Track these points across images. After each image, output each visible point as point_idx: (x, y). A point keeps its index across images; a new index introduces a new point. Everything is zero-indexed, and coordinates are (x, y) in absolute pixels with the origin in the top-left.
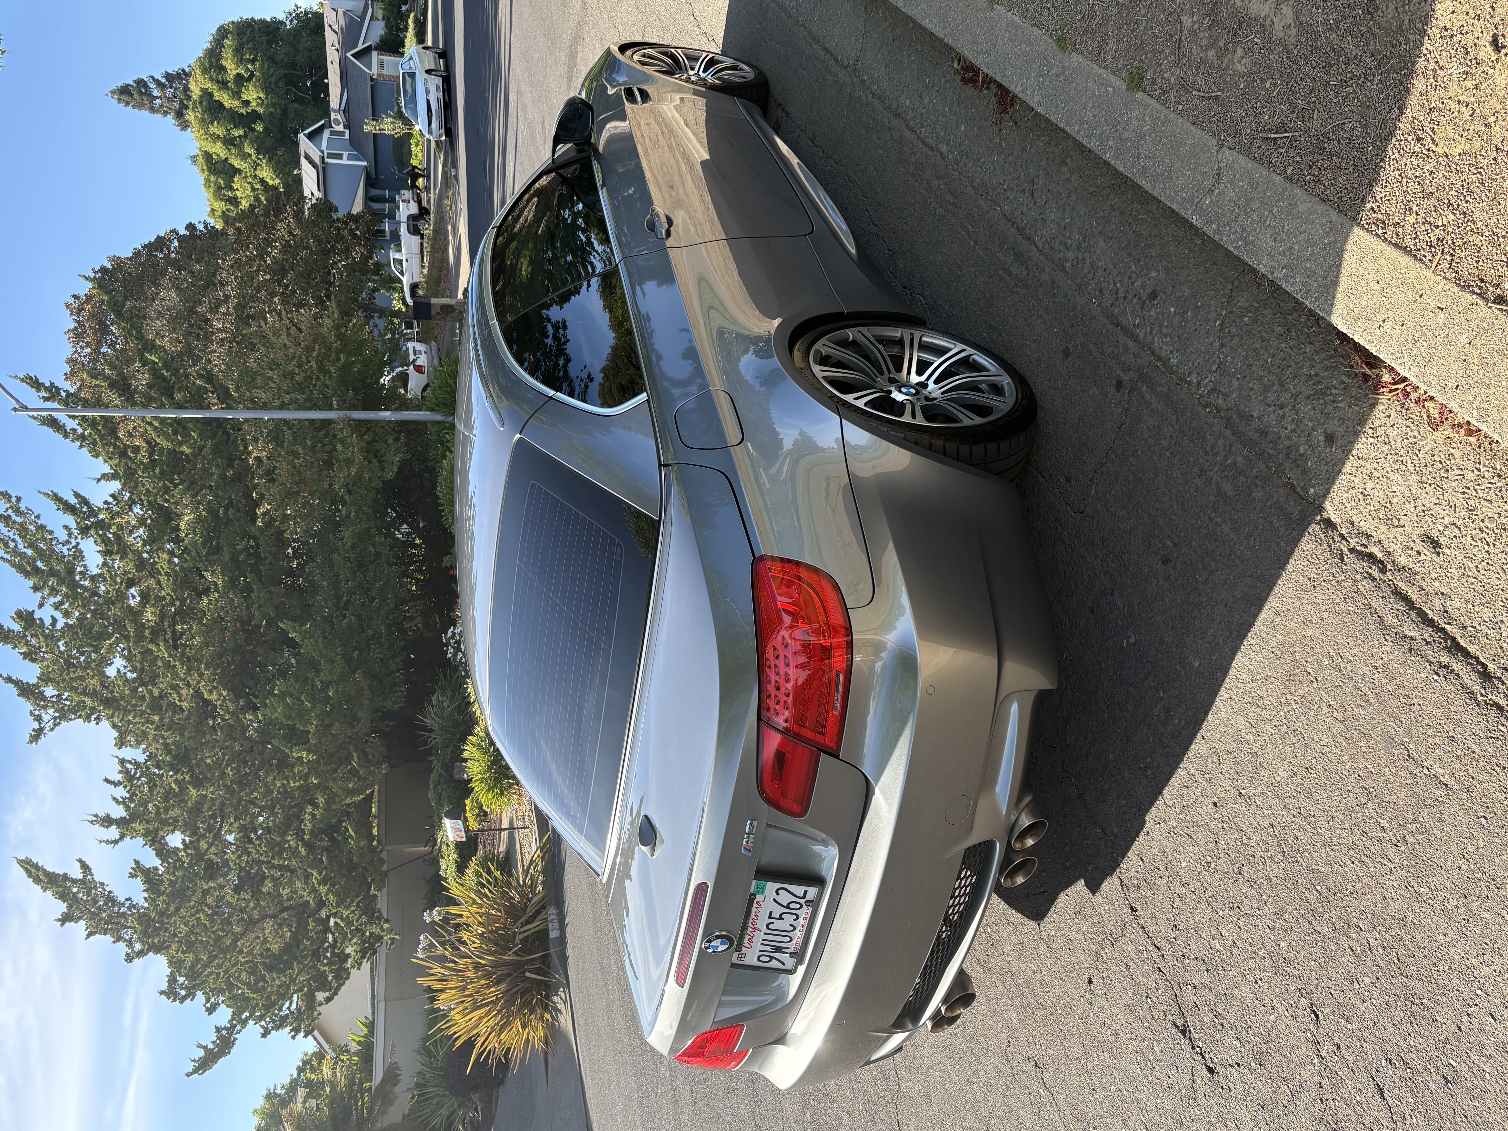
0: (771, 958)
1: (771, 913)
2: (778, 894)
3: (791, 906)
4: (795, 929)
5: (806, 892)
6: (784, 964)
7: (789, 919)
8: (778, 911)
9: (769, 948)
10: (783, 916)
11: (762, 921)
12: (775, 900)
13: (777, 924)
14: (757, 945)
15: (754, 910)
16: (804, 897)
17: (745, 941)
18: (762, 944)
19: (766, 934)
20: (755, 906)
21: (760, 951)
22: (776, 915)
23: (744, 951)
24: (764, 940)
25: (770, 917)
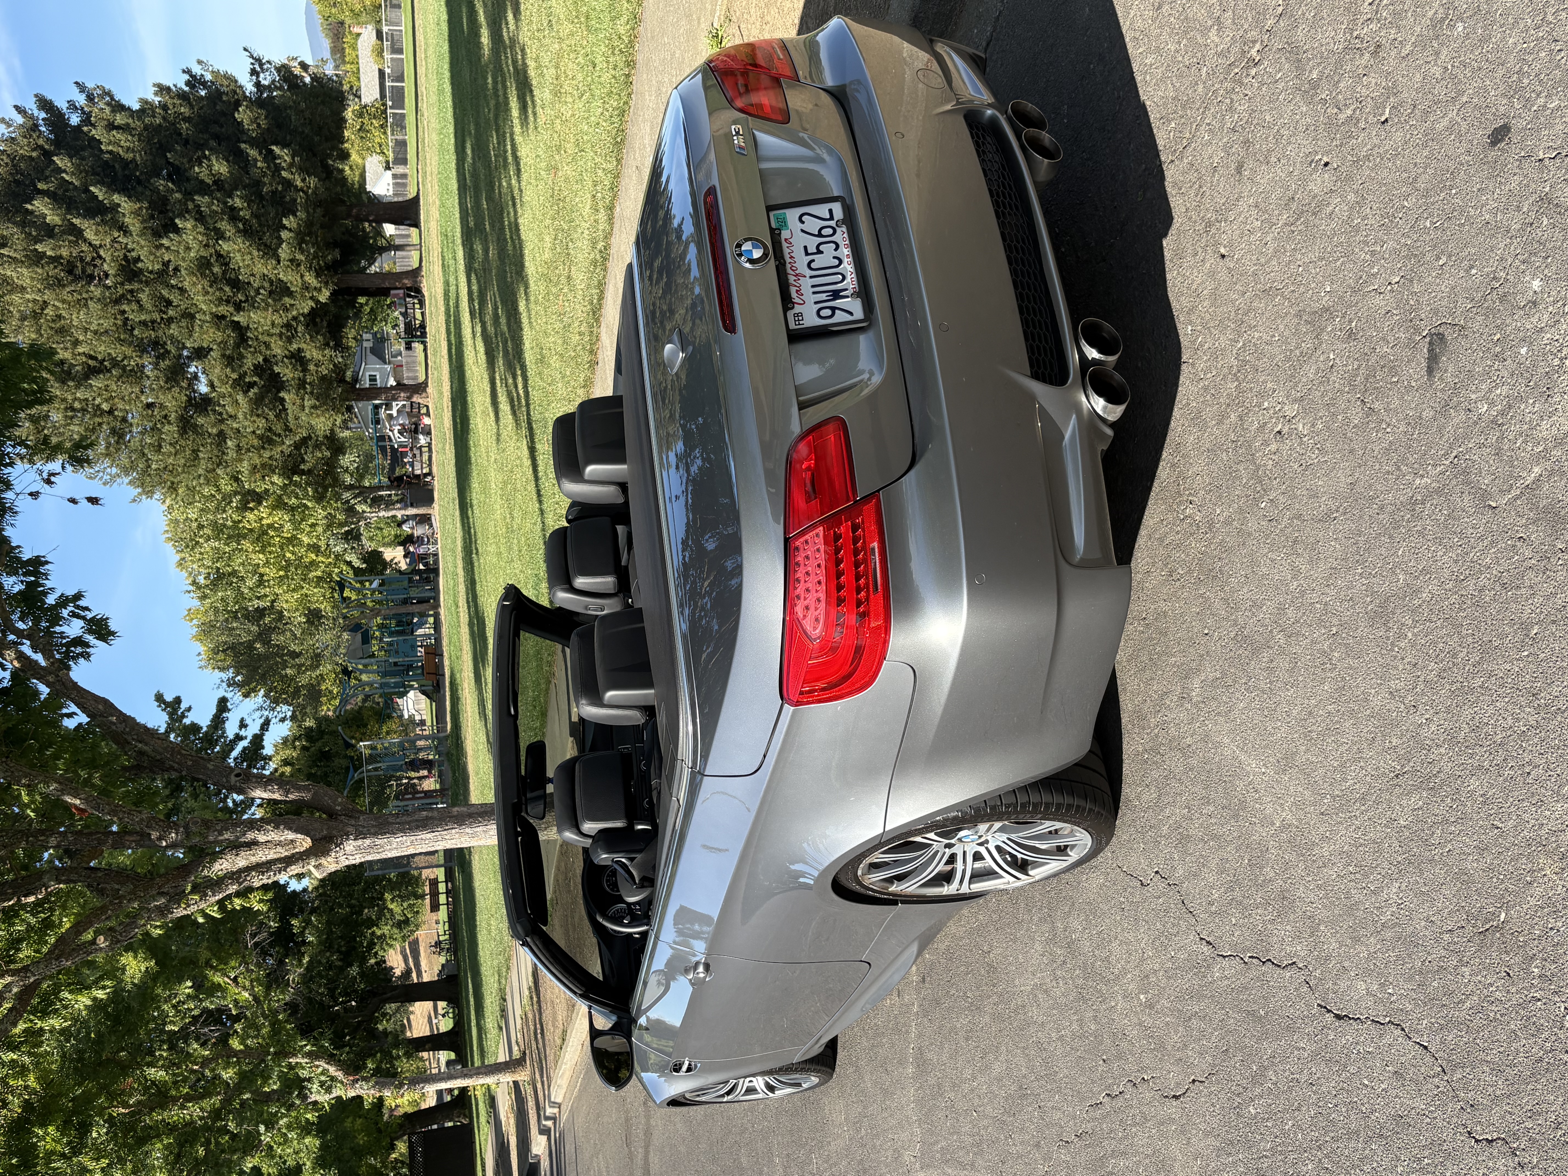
0: (833, 309)
1: (805, 247)
2: (803, 222)
3: (824, 232)
4: (841, 262)
5: (831, 211)
6: (851, 314)
7: (828, 249)
8: (812, 243)
9: (823, 297)
10: (822, 248)
11: (801, 261)
12: (802, 231)
13: (820, 261)
14: (810, 297)
15: (786, 251)
16: (832, 218)
17: (794, 294)
18: (814, 293)
19: (811, 277)
20: (785, 245)
21: (816, 303)
22: (812, 249)
23: (798, 309)
24: (813, 286)
25: (807, 254)
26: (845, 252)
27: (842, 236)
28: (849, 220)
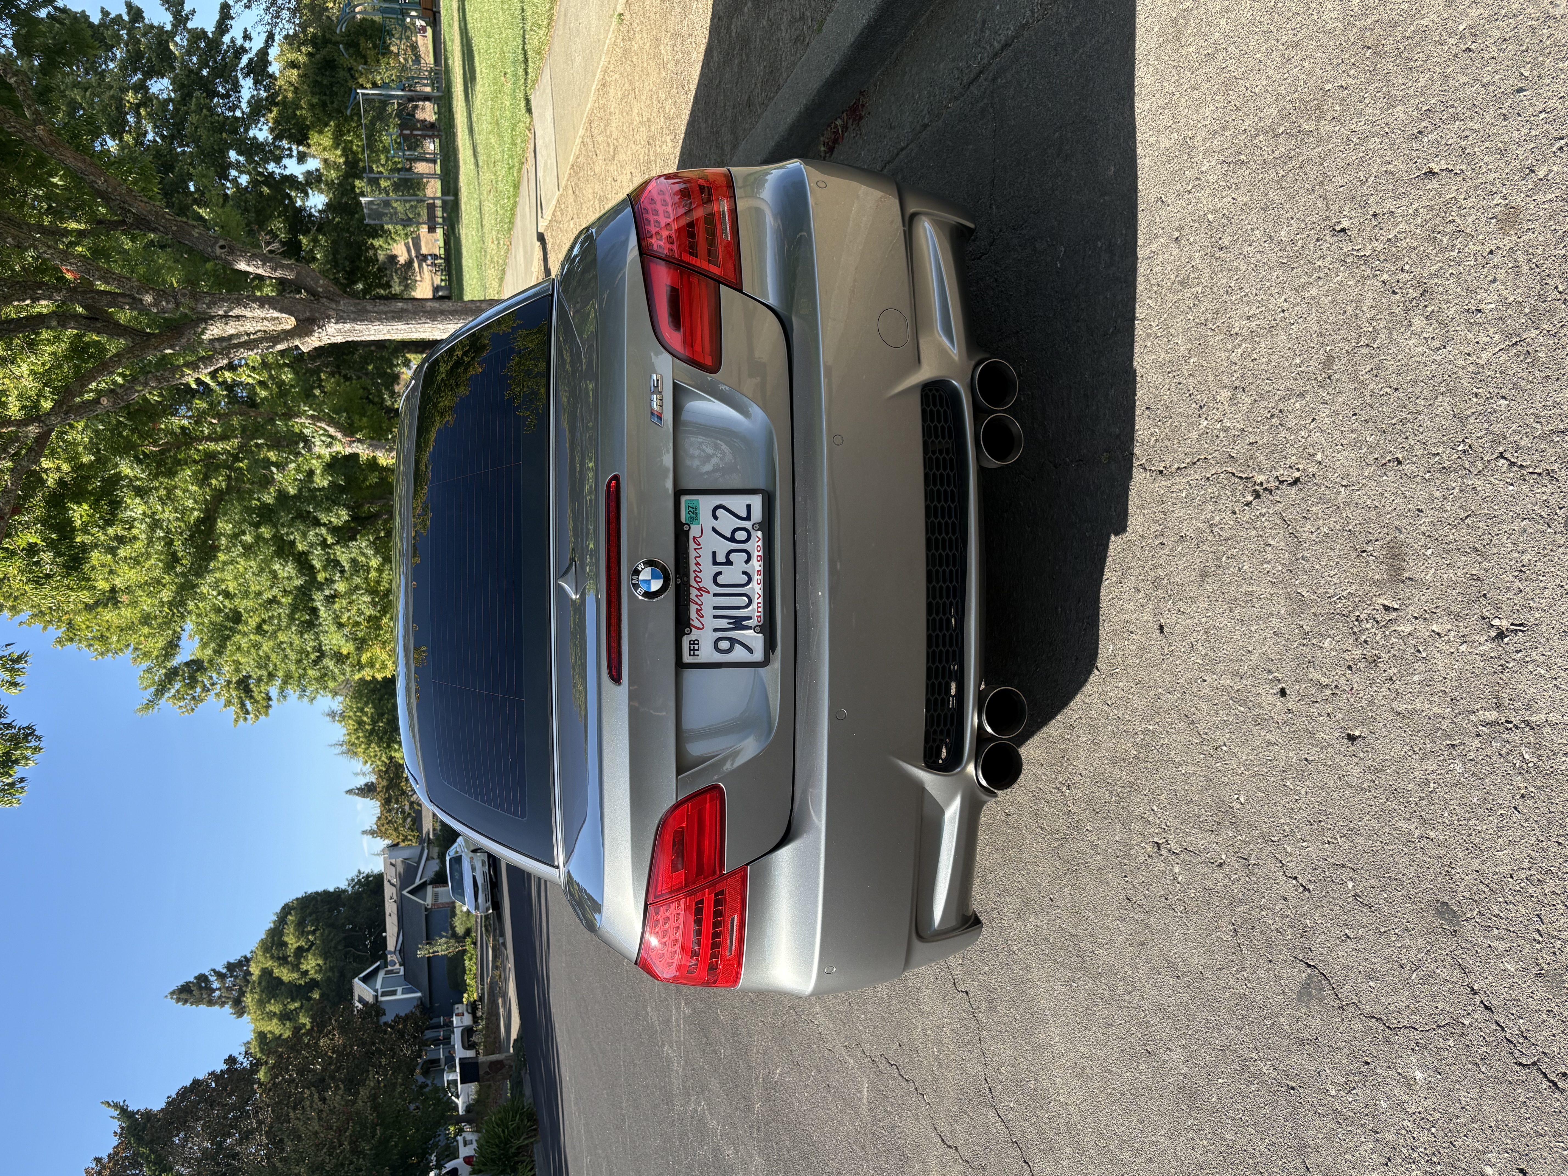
0: (733, 641)
1: (714, 553)
2: (716, 518)
3: (737, 535)
4: (750, 580)
5: (749, 507)
6: (750, 650)
7: (738, 558)
8: (722, 549)
9: (725, 623)
10: (733, 557)
11: (707, 570)
12: (714, 530)
13: (727, 575)
14: (710, 622)
15: (693, 554)
16: (748, 518)
17: (693, 615)
18: (715, 617)
19: (715, 595)
20: (692, 545)
21: (715, 630)
22: (721, 558)
23: (695, 634)
24: (715, 608)
25: (715, 563)
26: (757, 565)
27: (756, 546)
28: (767, 526)
